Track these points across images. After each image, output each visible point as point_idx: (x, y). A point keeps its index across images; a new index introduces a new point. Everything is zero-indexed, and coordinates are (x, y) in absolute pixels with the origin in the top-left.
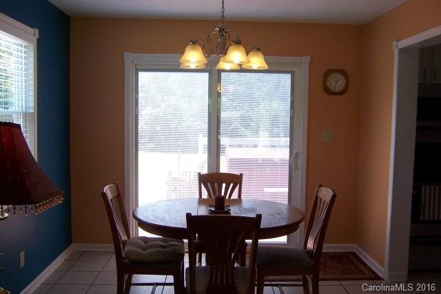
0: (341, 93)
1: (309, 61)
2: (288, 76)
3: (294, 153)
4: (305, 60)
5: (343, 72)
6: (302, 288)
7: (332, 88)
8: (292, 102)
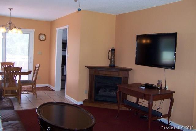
0: (44, 41)
1: (34, 31)
2: (28, 35)
3: (30, 57)
4: (33, 31)
5: (44, 35)
6: (32, 94)
7: (41, 39)
8: (29, 43)
